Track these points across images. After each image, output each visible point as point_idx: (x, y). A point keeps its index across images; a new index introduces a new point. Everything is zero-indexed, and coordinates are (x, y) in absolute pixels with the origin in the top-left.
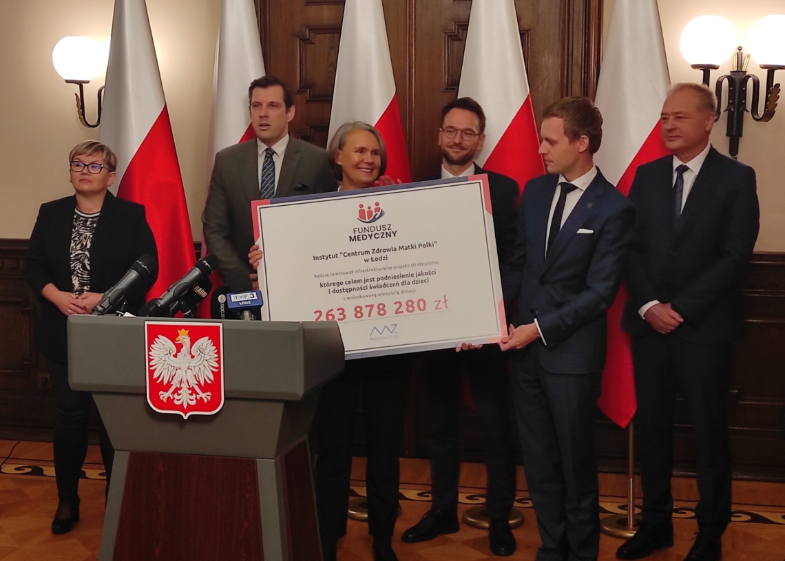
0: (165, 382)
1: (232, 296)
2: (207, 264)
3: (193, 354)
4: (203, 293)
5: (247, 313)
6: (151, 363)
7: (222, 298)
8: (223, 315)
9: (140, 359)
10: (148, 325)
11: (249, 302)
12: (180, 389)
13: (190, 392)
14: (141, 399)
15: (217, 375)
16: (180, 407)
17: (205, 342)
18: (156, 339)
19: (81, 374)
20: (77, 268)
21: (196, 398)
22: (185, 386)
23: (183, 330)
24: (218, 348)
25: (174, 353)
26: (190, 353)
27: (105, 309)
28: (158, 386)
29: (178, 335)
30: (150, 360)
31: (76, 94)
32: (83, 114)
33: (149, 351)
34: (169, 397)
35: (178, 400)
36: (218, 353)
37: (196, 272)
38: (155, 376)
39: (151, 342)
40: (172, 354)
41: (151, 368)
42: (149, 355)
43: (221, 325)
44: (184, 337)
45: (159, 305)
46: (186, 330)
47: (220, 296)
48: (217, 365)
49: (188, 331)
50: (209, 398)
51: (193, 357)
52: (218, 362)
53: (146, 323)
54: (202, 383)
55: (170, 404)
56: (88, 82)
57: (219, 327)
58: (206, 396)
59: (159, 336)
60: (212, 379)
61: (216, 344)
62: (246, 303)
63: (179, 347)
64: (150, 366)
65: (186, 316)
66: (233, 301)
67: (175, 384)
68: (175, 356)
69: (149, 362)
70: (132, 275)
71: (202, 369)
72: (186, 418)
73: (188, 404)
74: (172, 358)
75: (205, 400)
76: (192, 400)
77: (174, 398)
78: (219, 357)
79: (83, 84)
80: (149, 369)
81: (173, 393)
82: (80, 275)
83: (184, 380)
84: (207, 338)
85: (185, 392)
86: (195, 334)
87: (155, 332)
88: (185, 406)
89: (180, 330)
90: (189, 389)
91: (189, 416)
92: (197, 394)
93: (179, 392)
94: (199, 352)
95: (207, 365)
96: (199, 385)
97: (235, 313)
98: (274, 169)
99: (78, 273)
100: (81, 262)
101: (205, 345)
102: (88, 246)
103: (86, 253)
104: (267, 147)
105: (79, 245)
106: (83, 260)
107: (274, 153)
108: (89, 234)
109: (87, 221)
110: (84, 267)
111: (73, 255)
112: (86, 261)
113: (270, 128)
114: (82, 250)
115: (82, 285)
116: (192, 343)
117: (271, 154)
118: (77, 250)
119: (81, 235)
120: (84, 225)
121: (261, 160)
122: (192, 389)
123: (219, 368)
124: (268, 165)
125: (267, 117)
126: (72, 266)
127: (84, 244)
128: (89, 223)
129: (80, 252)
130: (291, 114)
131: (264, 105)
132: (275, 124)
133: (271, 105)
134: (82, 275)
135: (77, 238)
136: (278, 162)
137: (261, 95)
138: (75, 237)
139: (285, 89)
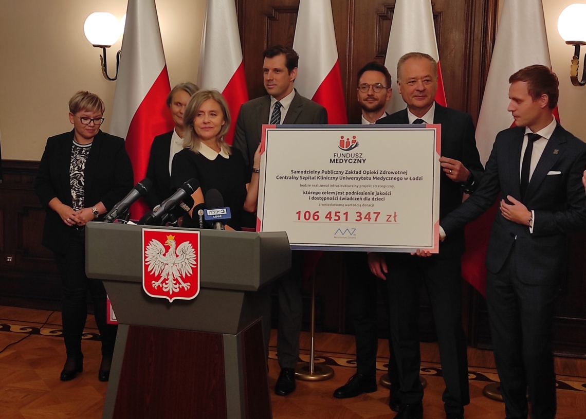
0: (156, 274)
1: (208, 211)
2: (190, 186)
3: (178, 254)
4: (187, 208)
5: (218, 225)
7: (200, 212)
8: (201, 225)
9: (138, 256)
10: (145, 231)
11: (221, 216)
12: (168, 280)
13: (175, 282)
14: (139, 286)
15: (195, 270)
16: (167, 294)
17: (186, 245)
18: (150, 242)
19: (95, 266)
20: (75, 184)
21: (179, 287)
22: (171, 278)
23: (171, 236)
24: (196, 250)
25: (164, 253)
26: (176, 253)
27: (113, 218)
28: (151, 277)
29: (167, 239)
31: (101, 56)
32: (105, 70)
33: (145, 250)
34: (159, 286)
35: (166, 288)
36: (196, 254)
37: (182, 192)
38: (149, 270)
39: (147, 244)
40: (162, 254)
41: (147, 264)
42: (145, 254)
43: (198, 233)
44: (171, 241)
46: (173, 235)
48: (195, 263)
49: (174, 237)
50: (189, 287)
51: (177, 256)
52: (196, 260)
53: (144, 229)
54: (184, 276)
55: (160, 291)
56: (109, 46)
57: (197, 234)
58: (186, 286)
59: (153, 240)
60: (191, 273)
61: (195, 247)
62: (218, 216)
63: (167, 248)
64: (145, 262)
67: (164, 276)
68: (164, 255)
69: (145, 259)
70: (135, 193)
71: (184, 265)
72: (171, 301)
73: (173, 291)
74: (162, 256)
75: (186, 289)
76: (176, 288)
77: (163, 287)
78: (197, 257)
79: (106, 48)
80: (145, 264)
81: (162, 283)
82: (76, 189)
83: (171, 273)
84: (189, 242)
85: (171, 282)
86: (179, 239)
87: (150, 237)
88: (171, 293)
89: (168, 235)
90: (174, 280)
91: (174, 301)
92: (180, 284)
93: (167, 282)
94: (182, 253)
95: (187, 263)
96: (181, 277)
97: (210, 224)
98: (280, 118)
99: (75, 187)
100: (77, 180)
101: (186, 248)
102: (83, 168)
103: (82, 173)
104: (277, 101)
105: (76, 168)
106: (80, 178)
107: (281, 105)
108: (83, 159)
109: (82, 150)
110: (80, 183)
111: (72, 174)
112: (82, 179)
113: (276, 86)
114: (78, 171)
115: (78, 196)
116: (177, 245)
117: (278, 106)
118: (74, 171)
119: (78, 160)
120: (80, 153)
121: (272, 110)
122: (176, 280)
123: (197, 265)
124: (276, 114)
125: (272, 80)
126: (71, 182)
127: (80, 166)
128: (84, 151)
129: (77, 172)
130: (294, 75)
131: (270, 71)
132: (279, 84)
133: (276, 70)
134: (78, 189)
135: (74, 163)
136: (284, 113)
137: (269, 63)
138: (73, 162)
139: (287, 58)
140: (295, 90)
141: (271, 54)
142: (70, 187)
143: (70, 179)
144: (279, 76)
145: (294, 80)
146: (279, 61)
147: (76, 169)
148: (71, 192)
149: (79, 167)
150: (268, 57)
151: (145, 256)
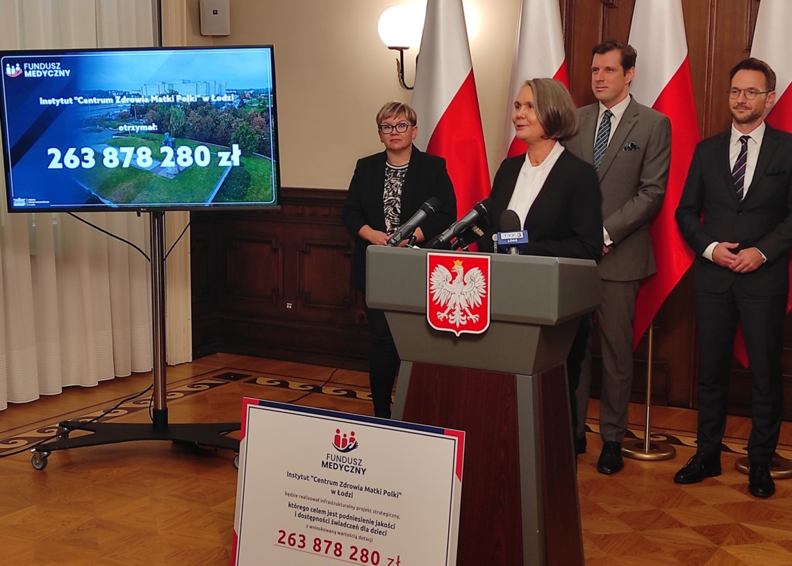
0: (442, 304)
1: (502, 234)
2: (483, 207)
3: (466, 281)
4: (481, 233)
5: (513, 250)
6: (432, 288)
7: (494, 237)
9: (423, 284)
10: (430, 256)
11: (516, 240)
12: (454, 310)
13: (462, 313)
14: (423, 318)
15: (484, 300)
16: (454, 326)
17: (475, 272)
18: (436, 268)
19: (376, 294)
20: (389, 212)
21: (467, 319)
22: (458, 308)
23: (458, 261)
24: (486, 277)
25: (450, 280)
26: (463, 281)
27: (397, 242)
28: (437, 308)
29: (454, 265)
30: (431, 285)
31: (397, 59)
33: (430, 277)
34: (445, 317)
35: (452, 320)
36: (486, 281)
37: (474, 214)
38: (434, 299)
39: (432, 270)
40: (448, 281)
41: (432, 292)
42: (430, 281)
43: (489, 257)
44: (458, 267)
45: (441, 241)
47: (494, 235)
48: (485, 292)
49: (461, 262)
50: (478, 319)
51: (465, 284)
52: (486, 289)
53: (429, 254)
54: (472, 307)
55: (445, 323)
56: (407, 48)
57: (487, 259)
58: (475, 318)
59: (439, 265)
60: (480, 303)
61: (485, 273)
62: (514, 241)
63: (454, 275)
64: (430, 290)
65: (464, 250)
66: (502, 238)
67: (450, 306)
68: (451, 283)
69: (430, 287)
70: (421, 214)
71: (472, 294)
72: (458, 335)
73: (460, 323)
74: (448, 284)
75: (474, 321)
76: (463, 321)
77: (449, 318)
78: (487, 285)
79: (404, 50)
80: (430, 293)
81: (448, 314)
82: (391, 218)
83: (458, 303)
84: (478, 268)
85: (458, 314)
86: (468, 265)
87: (435, 262)
88: (458, 325)
89: (456, 261)
90: (461, 311)
91: (461, 334)
92: (468, 315)
93: (453, 313)
94: (470, 280)
95: (476, 292)
96: (470, 308)
97: (504, 249)
98: (610, 130)
99: (390, 216)
100: (392, 206)
101: (475, 275)
102: (399, 193)
103: (398, 198)
104: (606, 109)
105: (391, 192)
106: (395, 205)
107: (612, 115)
108: (399, 183)
109: (397, 172)
110: (395, 210)
111: (386, 200)
112: (397, 206)
113: (607, 89)
114: (393, 196)
115: (393, 226)
116: (465, 272)
117: (608, 115)
118: (389, 196)
119: (393, 184)
120: (395, 176)
121: (600, 121)
122: (463, 311)
123: (486, 294)
124: (604, 125)
125: (603, 81)
126: (385, 210)
127: (396, 191)
128: (399, 174)
129: (392, 198)
130: (630, 76)
131: (601, 70)
132: (611, 86)
133: (608, 69)
134: (393, 217)
135: (389, 187)
136: (615, 123)
137: (599, 60)
138: (387, 186)
139: (623, 54)
140: (631, 96)
141: (603, 50)
142: (384, 216)
143: (384, 205)
144: (611, 77)
145: (630, 83)
146: (612, 58)
147: (391, 194)
148: (385, 221)
149: (394, 192)
150: (598, 53)
151: (430, 284)
